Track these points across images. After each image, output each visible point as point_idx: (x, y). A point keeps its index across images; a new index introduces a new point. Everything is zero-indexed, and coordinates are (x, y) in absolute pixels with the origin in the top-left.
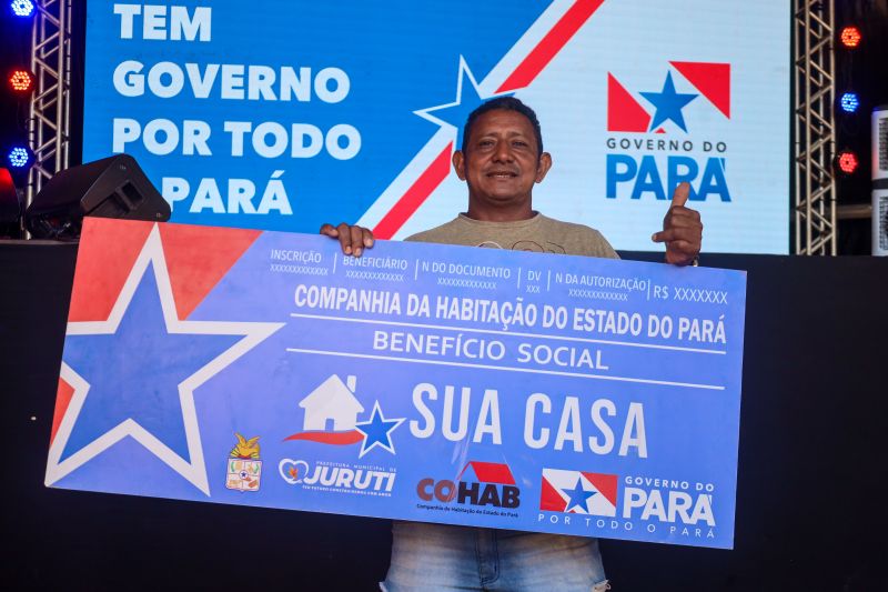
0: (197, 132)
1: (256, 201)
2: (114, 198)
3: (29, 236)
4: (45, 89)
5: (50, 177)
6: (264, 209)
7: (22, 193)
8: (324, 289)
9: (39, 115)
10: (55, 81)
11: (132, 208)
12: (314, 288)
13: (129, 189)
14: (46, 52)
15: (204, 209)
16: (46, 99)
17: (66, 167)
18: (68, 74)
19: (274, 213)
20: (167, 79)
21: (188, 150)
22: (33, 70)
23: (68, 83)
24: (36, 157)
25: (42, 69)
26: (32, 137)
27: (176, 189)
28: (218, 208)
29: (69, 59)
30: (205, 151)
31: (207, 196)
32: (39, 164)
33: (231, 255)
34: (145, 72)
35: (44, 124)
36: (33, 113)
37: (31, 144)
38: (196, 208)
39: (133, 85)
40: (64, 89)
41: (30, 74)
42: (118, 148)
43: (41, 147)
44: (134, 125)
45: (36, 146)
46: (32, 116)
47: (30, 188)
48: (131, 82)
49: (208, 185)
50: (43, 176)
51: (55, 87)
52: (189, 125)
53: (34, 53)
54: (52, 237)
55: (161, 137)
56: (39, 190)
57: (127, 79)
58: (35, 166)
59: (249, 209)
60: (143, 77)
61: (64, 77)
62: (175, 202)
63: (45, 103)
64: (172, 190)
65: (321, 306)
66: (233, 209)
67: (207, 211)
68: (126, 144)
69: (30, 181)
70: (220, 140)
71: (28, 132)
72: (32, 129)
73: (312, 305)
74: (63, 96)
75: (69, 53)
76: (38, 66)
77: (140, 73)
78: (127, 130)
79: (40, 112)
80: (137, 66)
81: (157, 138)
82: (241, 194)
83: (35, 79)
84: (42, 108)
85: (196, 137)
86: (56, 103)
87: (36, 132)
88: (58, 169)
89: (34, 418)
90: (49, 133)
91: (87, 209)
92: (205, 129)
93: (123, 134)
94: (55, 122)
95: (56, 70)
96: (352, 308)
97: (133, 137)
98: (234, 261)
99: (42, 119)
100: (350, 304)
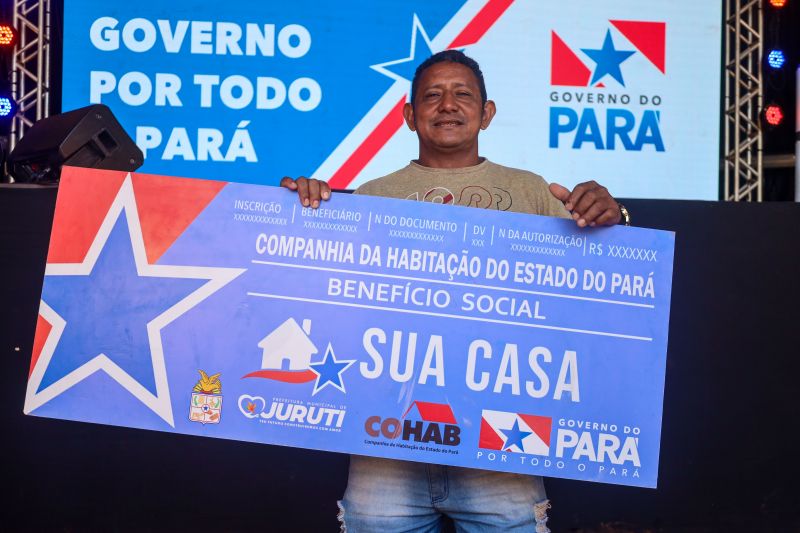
0: (168, 85)
1: (224, 149)
2: (90, 145)
3: (12, 180)
4: (27, 42)
5: (30, 125)
6: (231, 157)
7: (5, 140)
8: (283, 238)
9: (21, 68)
10: (36, 36)
11: (107, 154)
12: (274, 237)
13: (104, 137)
14: (27, 8)
15: (175, 156)
16: (28, 53)
17: (47, 116)
18: (48, 29)
19: (241, 160)
20: (140, 33)
21: (160, 102)
22: (15, 25)
23: (48, 38)
24: (19, 106)
25: (24, 24)
26: (14, 88)
27: (149, 138)
28: (189, 156)
29: (48, 15)
30: (176, 102)
31: (178, 145)
32: (22, 113)
33: (198, 205)
34: (120, 28)
35: (26, 76)
36: (15, 65)
37: (14, 95)
38: (168, 155)
39: (108, 40)
40: (44, 44)
41: (12, 29)
42: (95, 99)
43: (23, 97)
44: (109, 77)
45: (18, 97)
46: (14, 69)
47: (13, 136)
48: (106, 37)
49: (179, 134)
50: (25, 125)
51: (36, 41)
52: (161, 78)
53: (15, 10)
54: (33, 181)
55: (135, 88)
56: (21, 136)
57: (103, 34)
58: (18, 115)
59: (217, 157)
60: (117, 32)
61: (44, 32)
62: (148, 150)
63: (26, 56)
64: (146, 138)
65: (280, 254)
66: (202, 157)
67: (178, 158)
68: (103, 96)
69: (13, 129)
70: (190, 92)
71: (10, 83)
72: (14, 80)
73: (272, 253)
74: (43, 50)
75: (48, 10)
76: (19, 21)
77: (116, 28)
78: (103, 82)
79: (22, 64)
80: (112, 22)
81: (131, 90)
82: (209, 143)
83: (17, 34)
84: (24, 61)
85: (168, 89)
86: (36, 57)
87: (18, 83)
88: (39, 117)
89: (17, 349)
90: (30, 85)
91: (66, 156)
92: (176, 82)
93: (100, 86)
94: (36, 74)
95: (37, 25)
96: (308, 256)
97: (109, 88)
98: (201, 209)
99: (24, 71)
100: (307, 253)
